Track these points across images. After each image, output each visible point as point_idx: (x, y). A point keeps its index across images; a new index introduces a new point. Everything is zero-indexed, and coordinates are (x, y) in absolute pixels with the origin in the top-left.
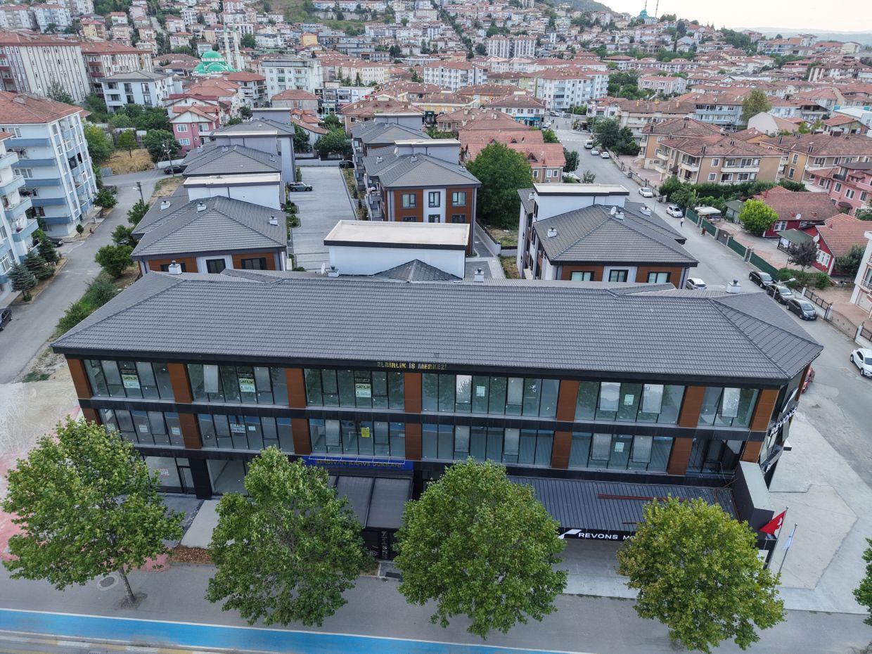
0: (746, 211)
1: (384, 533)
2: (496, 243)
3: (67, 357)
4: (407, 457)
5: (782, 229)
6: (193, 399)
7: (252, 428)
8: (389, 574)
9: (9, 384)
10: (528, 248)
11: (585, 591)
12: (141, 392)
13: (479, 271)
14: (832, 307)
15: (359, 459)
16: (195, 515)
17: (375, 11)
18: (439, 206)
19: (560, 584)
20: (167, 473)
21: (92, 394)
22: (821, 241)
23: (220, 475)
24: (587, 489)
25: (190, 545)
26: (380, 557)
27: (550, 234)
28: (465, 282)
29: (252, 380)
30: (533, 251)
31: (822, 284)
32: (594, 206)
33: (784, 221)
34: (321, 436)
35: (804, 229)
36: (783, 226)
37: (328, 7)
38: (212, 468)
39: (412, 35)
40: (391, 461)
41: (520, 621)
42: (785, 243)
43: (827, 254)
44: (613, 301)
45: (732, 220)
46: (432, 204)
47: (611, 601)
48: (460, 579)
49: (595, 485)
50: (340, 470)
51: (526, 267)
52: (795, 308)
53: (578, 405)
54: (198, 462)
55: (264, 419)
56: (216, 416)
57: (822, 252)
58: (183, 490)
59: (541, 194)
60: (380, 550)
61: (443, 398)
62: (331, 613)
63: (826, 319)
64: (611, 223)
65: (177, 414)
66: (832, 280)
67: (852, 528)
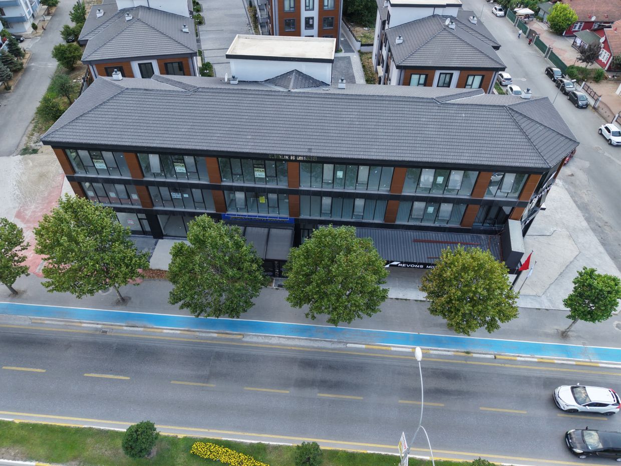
0: (554, 13)
1: (276, 262)
2: (357, 41)
3: (53, 147)
4: (290, 215)
5: (579, 28)
6: (144, 176)
7: (186, 196)
8: (280, 286)
9: (11, 157)
10: (381, 48)
11: (400, 296)
12: (108, 170)
13: (342, 80)
14: (600, 99)
15: (259, 217)
16: (154, 249)
18: (313, 9)
19: (384, 296)
20: (132, 222)
21: (74, 172)
22: (605, 42)
23: (167, 223)
24: (407, 235)
25: (153, 268)
26: (274, 275)
27: (398, 41)
28: (332, 90)
29: (183, 164)
30: (384, 52)
31: (598, 78)
32: (434, 16)
33: (581, 22)
34: (232, 200)
35: (595, 30)
36: (580, 26)
38: (161, 220)
40: (280, 218)
41: (358, 317)
42: (579, 41)
43: (608, 53)
44: (437, 108)
45: (542, 20)
46: (307, 8)
47: (415, 302)
48: (323, 295)
49: (412, 233)
50: (247, 223)
51: (379, 65)
52: (573, 99)
53: (406, 178)
54: (152, 217)
55: (194, 190)
56: (161, 188)
57: (605, 51)
58: (144, 232)
59: (393, 5)
60: (274, 271)
61: (314, 173)
62: (245, 311)
63: (594, 108)
64: (445, 33)
65: (134, 186)
66: (606, 74)
67: (574, 259)
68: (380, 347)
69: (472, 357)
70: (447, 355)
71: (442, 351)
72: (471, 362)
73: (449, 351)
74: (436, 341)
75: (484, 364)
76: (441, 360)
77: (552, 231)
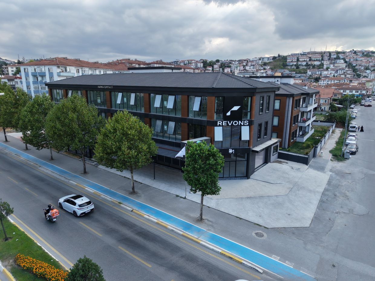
17: (315, 65)
37: (293, 64)
39: (329, 73)
67: (275, 196)
68: (82, 186)
69: (120, 206)
70: (107, 200)
71: (109, 198)
72: (115, 208)
73: (112, 199)
74: (113, 194)
75: (121, 211)
76: (101, 201)
77: (278, 182)
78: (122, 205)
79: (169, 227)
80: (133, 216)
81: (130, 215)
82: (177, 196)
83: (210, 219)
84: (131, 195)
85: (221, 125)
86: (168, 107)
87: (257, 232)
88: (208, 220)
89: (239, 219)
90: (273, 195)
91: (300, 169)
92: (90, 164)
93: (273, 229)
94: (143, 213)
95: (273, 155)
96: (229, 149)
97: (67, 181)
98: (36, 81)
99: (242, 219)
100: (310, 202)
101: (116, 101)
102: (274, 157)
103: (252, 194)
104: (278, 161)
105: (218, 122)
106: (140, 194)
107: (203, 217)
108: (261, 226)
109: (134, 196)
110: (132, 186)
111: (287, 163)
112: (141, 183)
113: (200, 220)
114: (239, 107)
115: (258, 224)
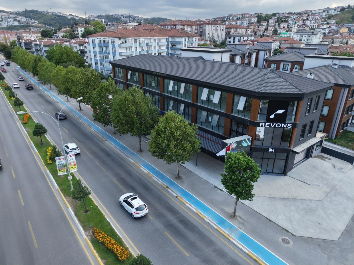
4: (161, 109)
6: (127, 81)
21: (115, 77)
29: (136, 77)
65: (125, 85)
67: (309, 200)
68: (138, 165)
69: (167, 190)
70: (157, 183)
71: (158, 180)
72: (163, 191)
73: (161, 182)
74: (162, 177)
75: (168, 195)
76: (152, 182)
77: (315, 184)
78: (169, 190)
79: (206, 219)
80: (177, 203)
81: (174, 201)
82: (216, 187)
83: (242, 217)
84: (176, 180)
85: (264, 126)
86: (213, 102)
87: (284, 237)
88: (240, 218)
89: (269, 221)
90: (307, 199)
91: (343, 169)
92: (145, 142)
93: (301, 237)
94: (185, 201)
95: (316, 150)
96: (269, 149)
97: (127, 158)
98: (102, 51)
99: (272, 221)
100: (345, 212)
101: (168, 88)
102: (316, 152)
103: (285, 195)
104: (320, 155)
105: (261, 123)
106: (184, 179)
107: (237, 214)
108: (289, 232)
109: (179, 181)
110: (178, 172)
111: (330, 159)
112: (185, 168)
113: (233, 216)
114: (284, 110)
115: (286, 230)
